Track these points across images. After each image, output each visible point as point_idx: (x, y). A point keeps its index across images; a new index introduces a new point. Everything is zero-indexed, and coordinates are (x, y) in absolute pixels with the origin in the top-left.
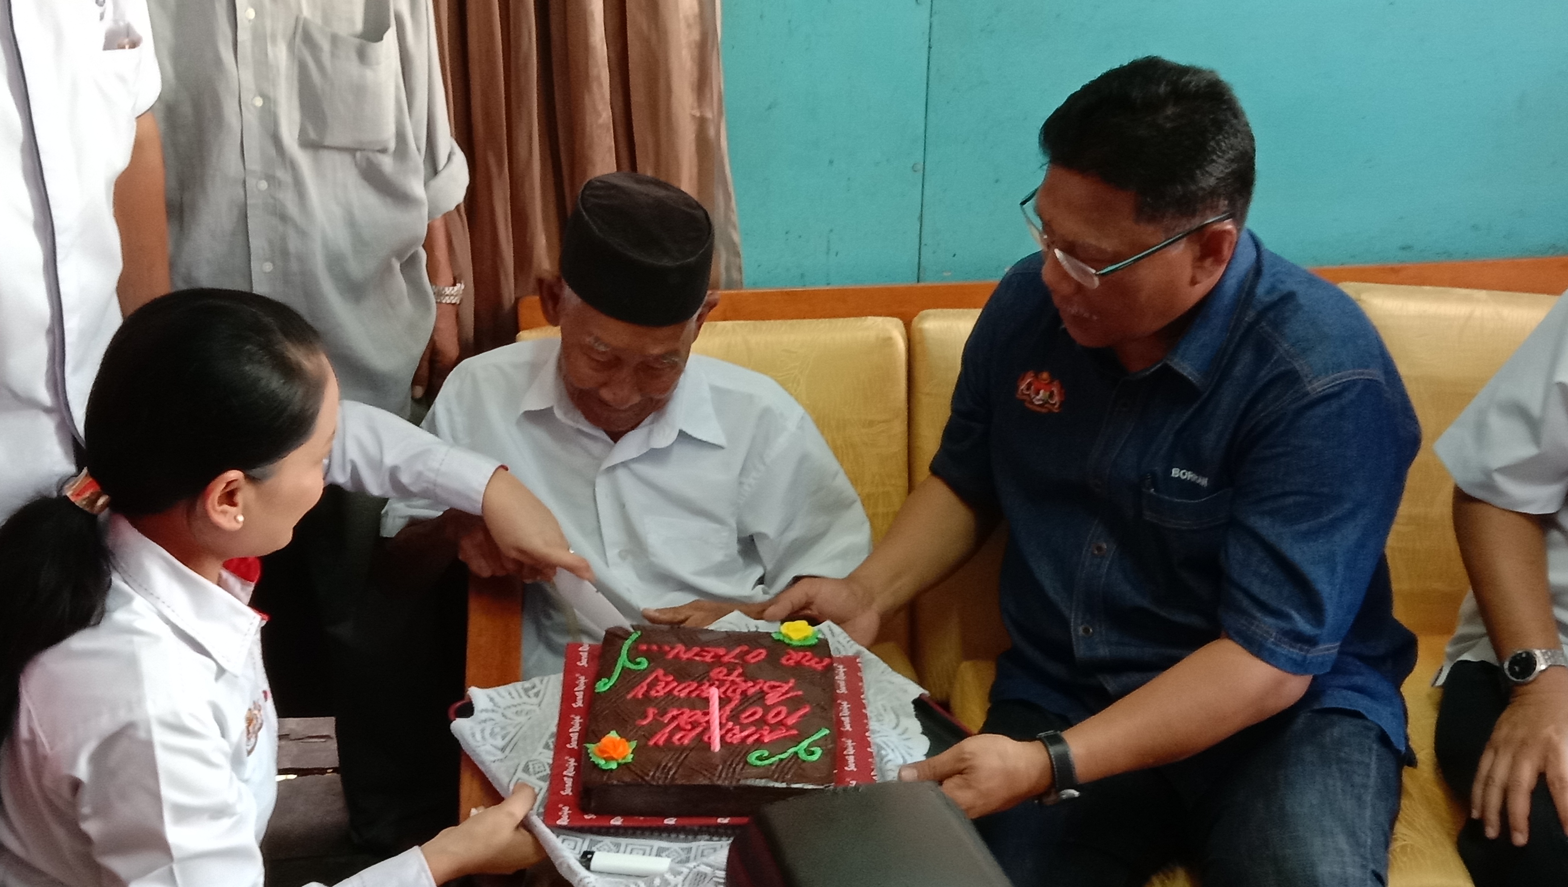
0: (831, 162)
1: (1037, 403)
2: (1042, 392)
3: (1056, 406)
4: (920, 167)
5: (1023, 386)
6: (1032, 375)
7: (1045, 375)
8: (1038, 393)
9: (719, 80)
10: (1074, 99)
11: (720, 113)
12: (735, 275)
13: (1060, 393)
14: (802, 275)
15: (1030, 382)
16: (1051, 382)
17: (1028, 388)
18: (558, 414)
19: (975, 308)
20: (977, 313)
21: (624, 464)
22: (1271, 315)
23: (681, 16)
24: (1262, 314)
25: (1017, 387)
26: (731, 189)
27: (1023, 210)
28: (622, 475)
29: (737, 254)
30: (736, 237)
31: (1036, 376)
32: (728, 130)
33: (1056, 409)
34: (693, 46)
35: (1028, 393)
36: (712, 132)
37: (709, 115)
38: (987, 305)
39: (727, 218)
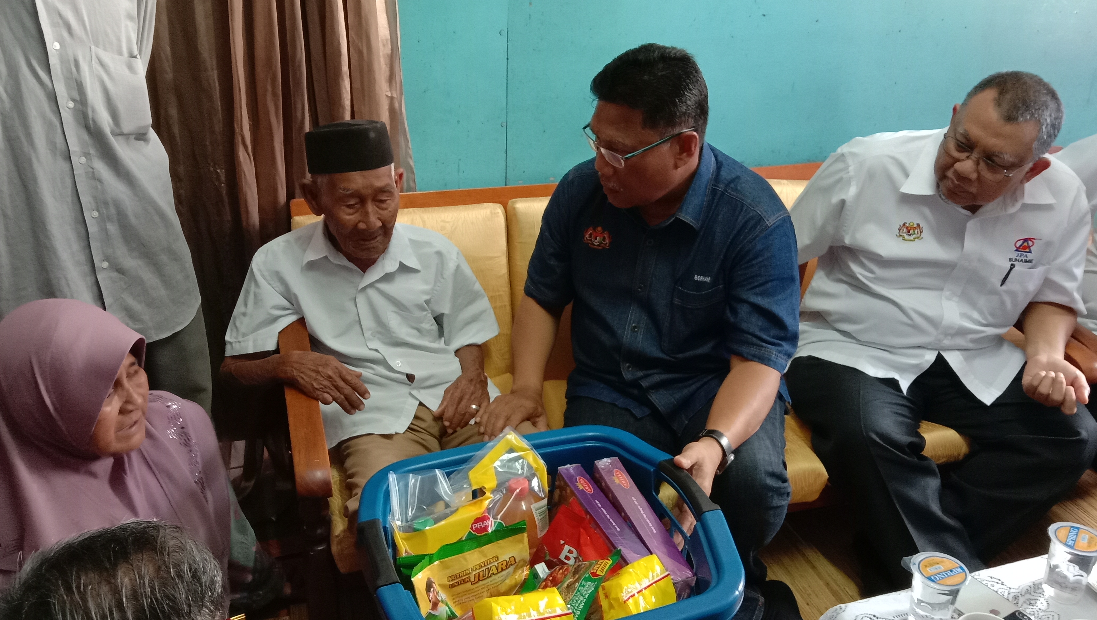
0: (459, 122)
1: (596, 244)
2: (598, 237)
3: (607, 245)
4: (505, 124)
5: (587, 236)
6: (592, 229)
7: (599, 229)
8: (596, 239)
9: (401, 74)
10: (607, 68)
11: (401, 94)
12: (412, 184)
13: (609, 237)
14: (446, 185)
15: (591, 233)
16: (603, 232)
17: (590, 237)
18: (331, 259)
19: (546, 196)
20: (550, 198)
21: (371, 285)
22: (732, 185)
23: (380, 39)
24: (727, 185)
25: (584, 236)
26: (408, 136)
27: (584, 131)
28: (372, 292)
29: (413, 173)
30: (412, 163)
31: (594, 230)
32: (405, 102)
33: (608, 246)
34: (386, 56)
35: (590, 239)
36: (396, 105)
37: (395, 96)
38: (554, 194)
39: (407, 153)
